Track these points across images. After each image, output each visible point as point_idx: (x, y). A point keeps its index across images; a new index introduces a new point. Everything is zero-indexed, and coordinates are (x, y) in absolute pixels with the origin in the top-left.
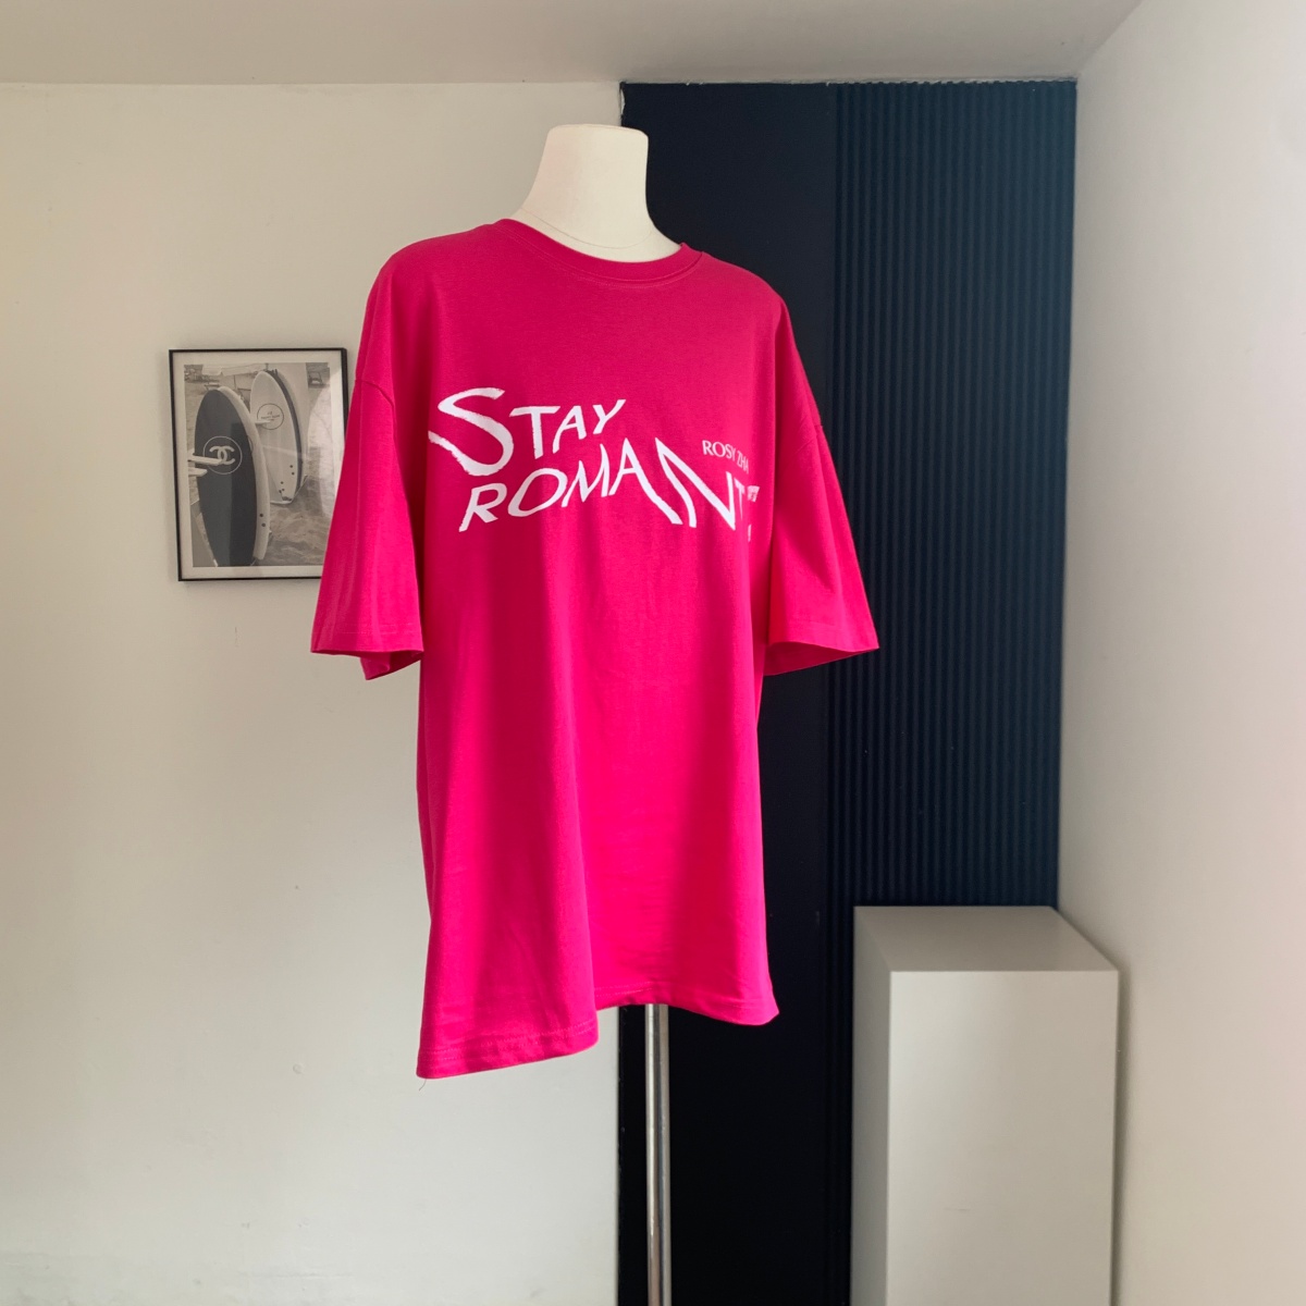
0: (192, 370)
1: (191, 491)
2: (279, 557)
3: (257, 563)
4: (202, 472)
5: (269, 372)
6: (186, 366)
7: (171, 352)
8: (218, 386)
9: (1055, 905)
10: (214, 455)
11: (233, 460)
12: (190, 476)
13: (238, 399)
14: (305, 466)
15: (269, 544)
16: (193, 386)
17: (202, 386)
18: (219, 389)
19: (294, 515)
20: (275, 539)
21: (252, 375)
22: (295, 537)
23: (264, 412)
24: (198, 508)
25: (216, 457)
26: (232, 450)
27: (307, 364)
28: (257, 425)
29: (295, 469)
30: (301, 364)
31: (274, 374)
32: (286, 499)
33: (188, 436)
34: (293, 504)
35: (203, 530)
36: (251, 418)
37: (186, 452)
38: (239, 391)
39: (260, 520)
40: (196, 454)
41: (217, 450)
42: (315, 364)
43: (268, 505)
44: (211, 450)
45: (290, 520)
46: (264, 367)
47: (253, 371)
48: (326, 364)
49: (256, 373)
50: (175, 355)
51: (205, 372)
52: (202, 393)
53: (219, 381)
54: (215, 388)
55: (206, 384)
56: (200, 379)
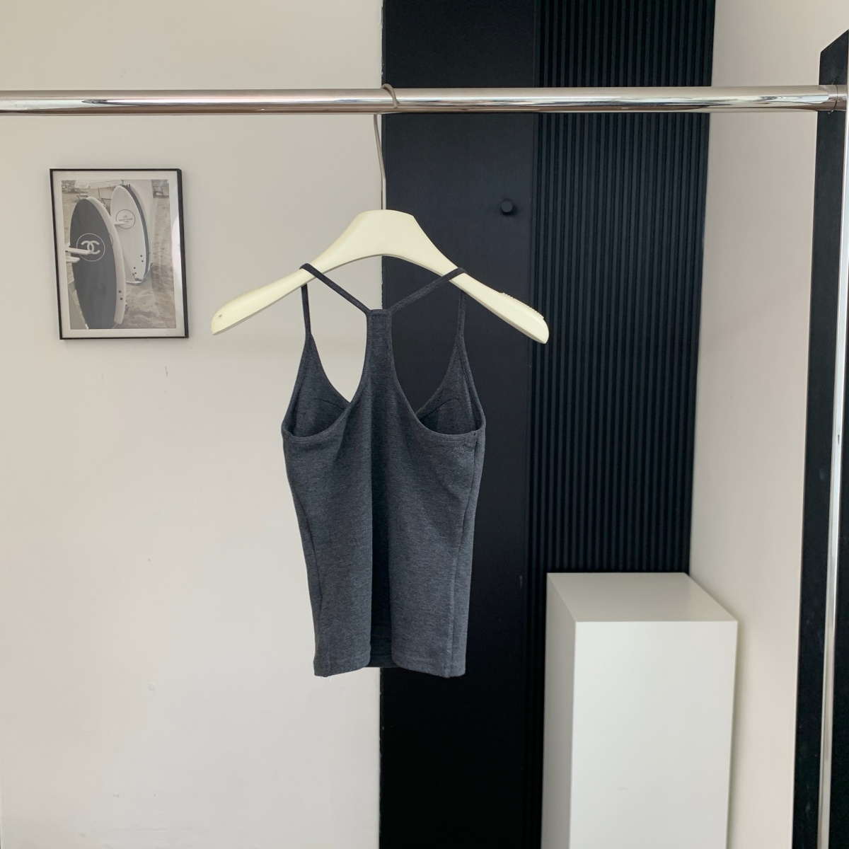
0: (68, 184)
1: (68, 274)
2: (133, 322)
3: (119, 327)
4: (77, 259)
5: (123, 186)
6: (64, 182)
7: (52, 171)
8: (87, 196)
9: (687, 571)
10: (85, 247)
11: (99, 251)
12: (67, 263)
13: (101, 207)
14: (152, 256)
15: (125, 313)
16: (68, 195)
17: (74, 196)
18: (87, 199)
19: (146, 291)
20: (129, 309)
21: (112, 189)
22: (144, 308)
23: (121, 216)
24: (73, 286)
25: (86, 249)
26: (98, 244)
27: (153, 181)
28: (116, 226)
29: (144, 258)
30: (148, 180)
31: (128, 188)
32: (137, 280)
33: (65, 233)
34: (142, 284)
35: (77, 302)
36: (111, 220)
37: (64, 245)
38: (102, 200)
39: (119, 295)
40: (71, 247)
41: (86, 244)
42: (158, 181)
43: (125, 284)
44: (83, 244)
45: (140, 295)
46: (121, 183)
48: (166, 180)
49: (114, 187)
50: (54, 173)
51: (77, 186)
52: (75, 202)
53: (87, 193)
54: (84, 198)
55: (78, 194)
56: (73, 191)
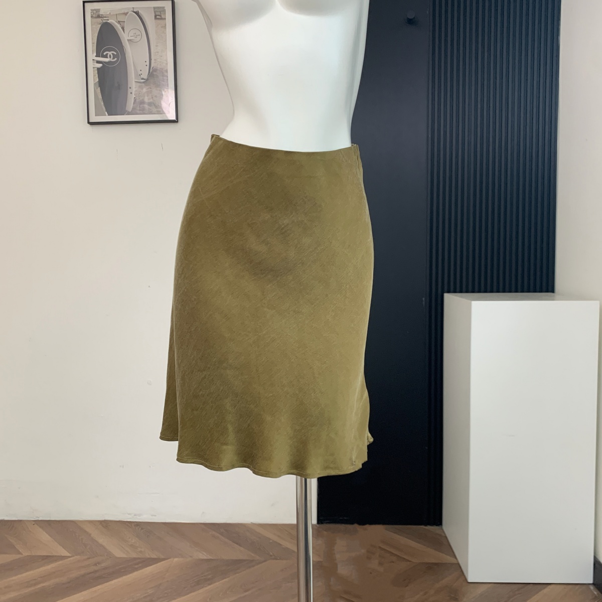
0: (95, 12)
1: (94, 76)
2: (140, 110)
3: (129, 114)
4: (101, 65)
5: (135, 12)
6: (92, 10)
7: (84, 2)
8: (108, 20)
9: (553, 291)
10: (106, 56)
11: (116, 59)
12: (93, 68)
13: (118, 27)
14: (153, 61)
15: (134, 103)
16: (95, 20)
17: (99, 20)
18: (108, 21)
19: (147, 87)
20: (137, 101)
21: (126, 14)
22: (146, 100)
23: (131, 34)
24: (98, 85)
25: (107, 58)
26: (115, 53)
27: (154, 8)
28: (128, 40)
29: (148, 63)
30: (151, 8)
31: (137, 13)
32: (143, 79)
33: (93, 46)
34: (146, 81)
35: (100, 97)
36: (125, 37)
37: (92, 55)
38: (119, 22)
39: (130, 90)
40: (96, 56)
41: (107, 54)
42: (158, 8)
43: (134, 82)
44: (105, 54)
45: (144, 90)
46: (132, 10)
47: (126, 11)
48: (164, 7)
49: (127, 13)
50: (86, 4)
51: (101, 13)
52: (100, 24)
53: (108, 17)
54: (106, 21)
55: (102, 19)
56: (99, 16)
